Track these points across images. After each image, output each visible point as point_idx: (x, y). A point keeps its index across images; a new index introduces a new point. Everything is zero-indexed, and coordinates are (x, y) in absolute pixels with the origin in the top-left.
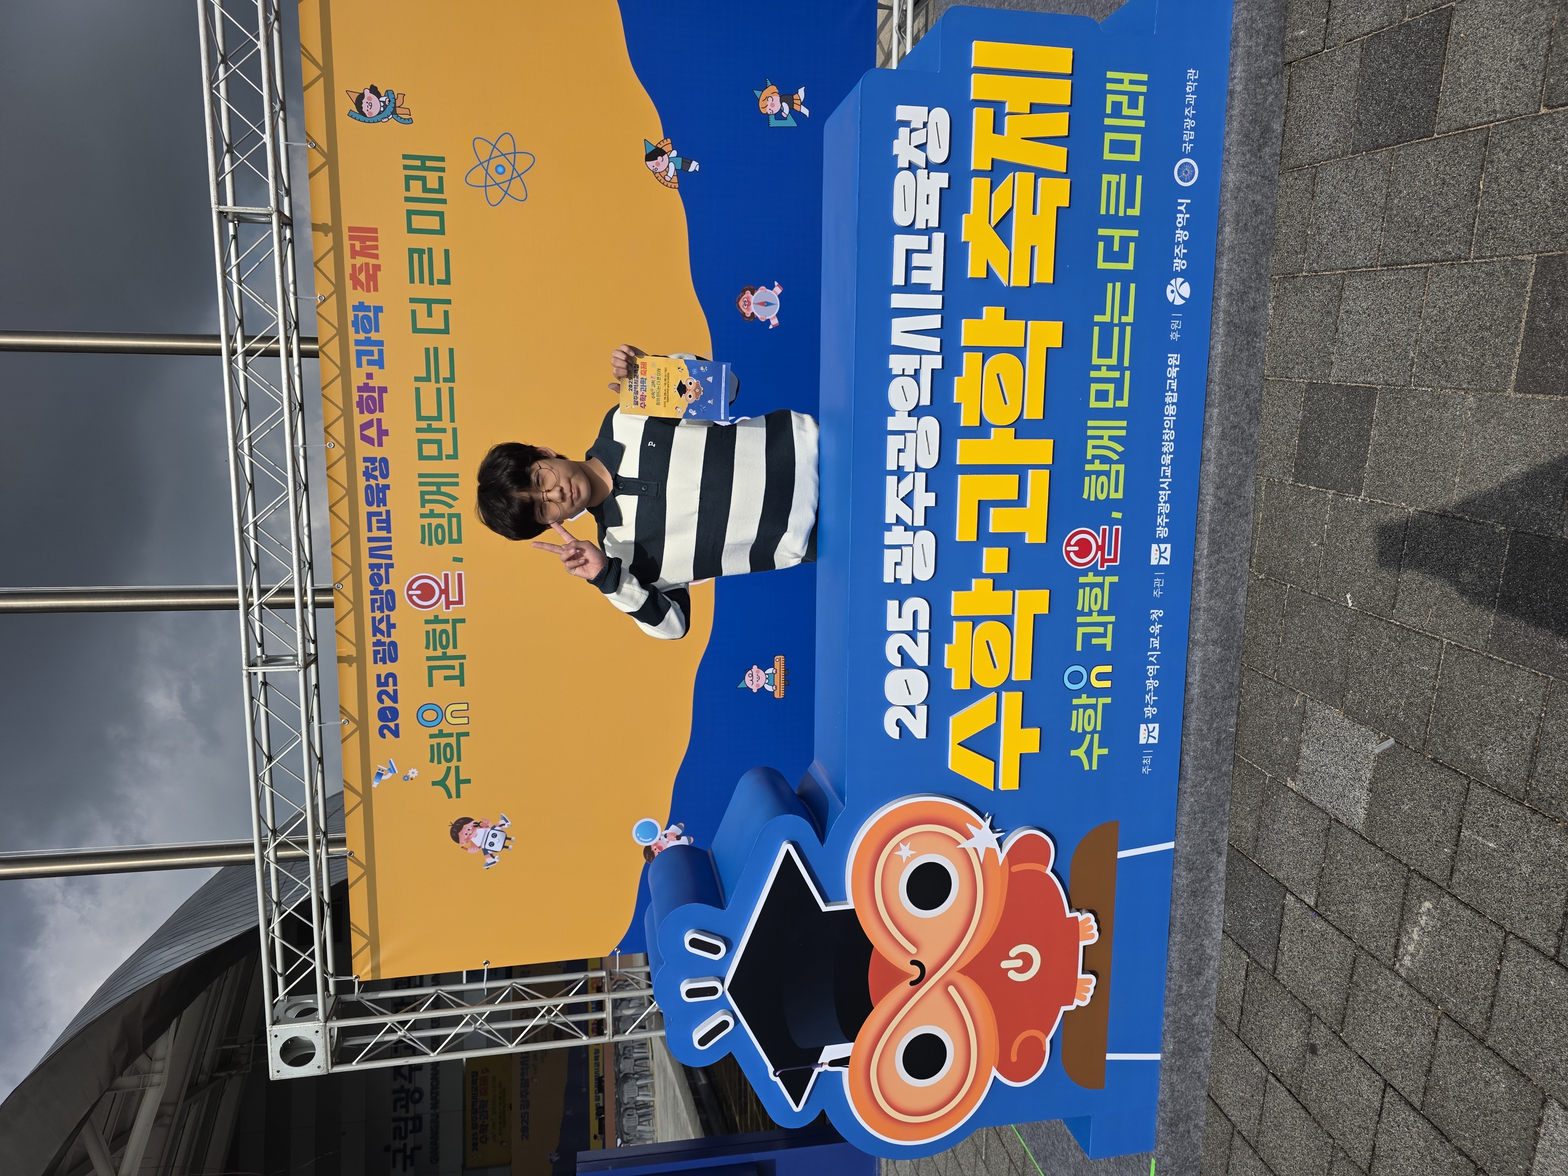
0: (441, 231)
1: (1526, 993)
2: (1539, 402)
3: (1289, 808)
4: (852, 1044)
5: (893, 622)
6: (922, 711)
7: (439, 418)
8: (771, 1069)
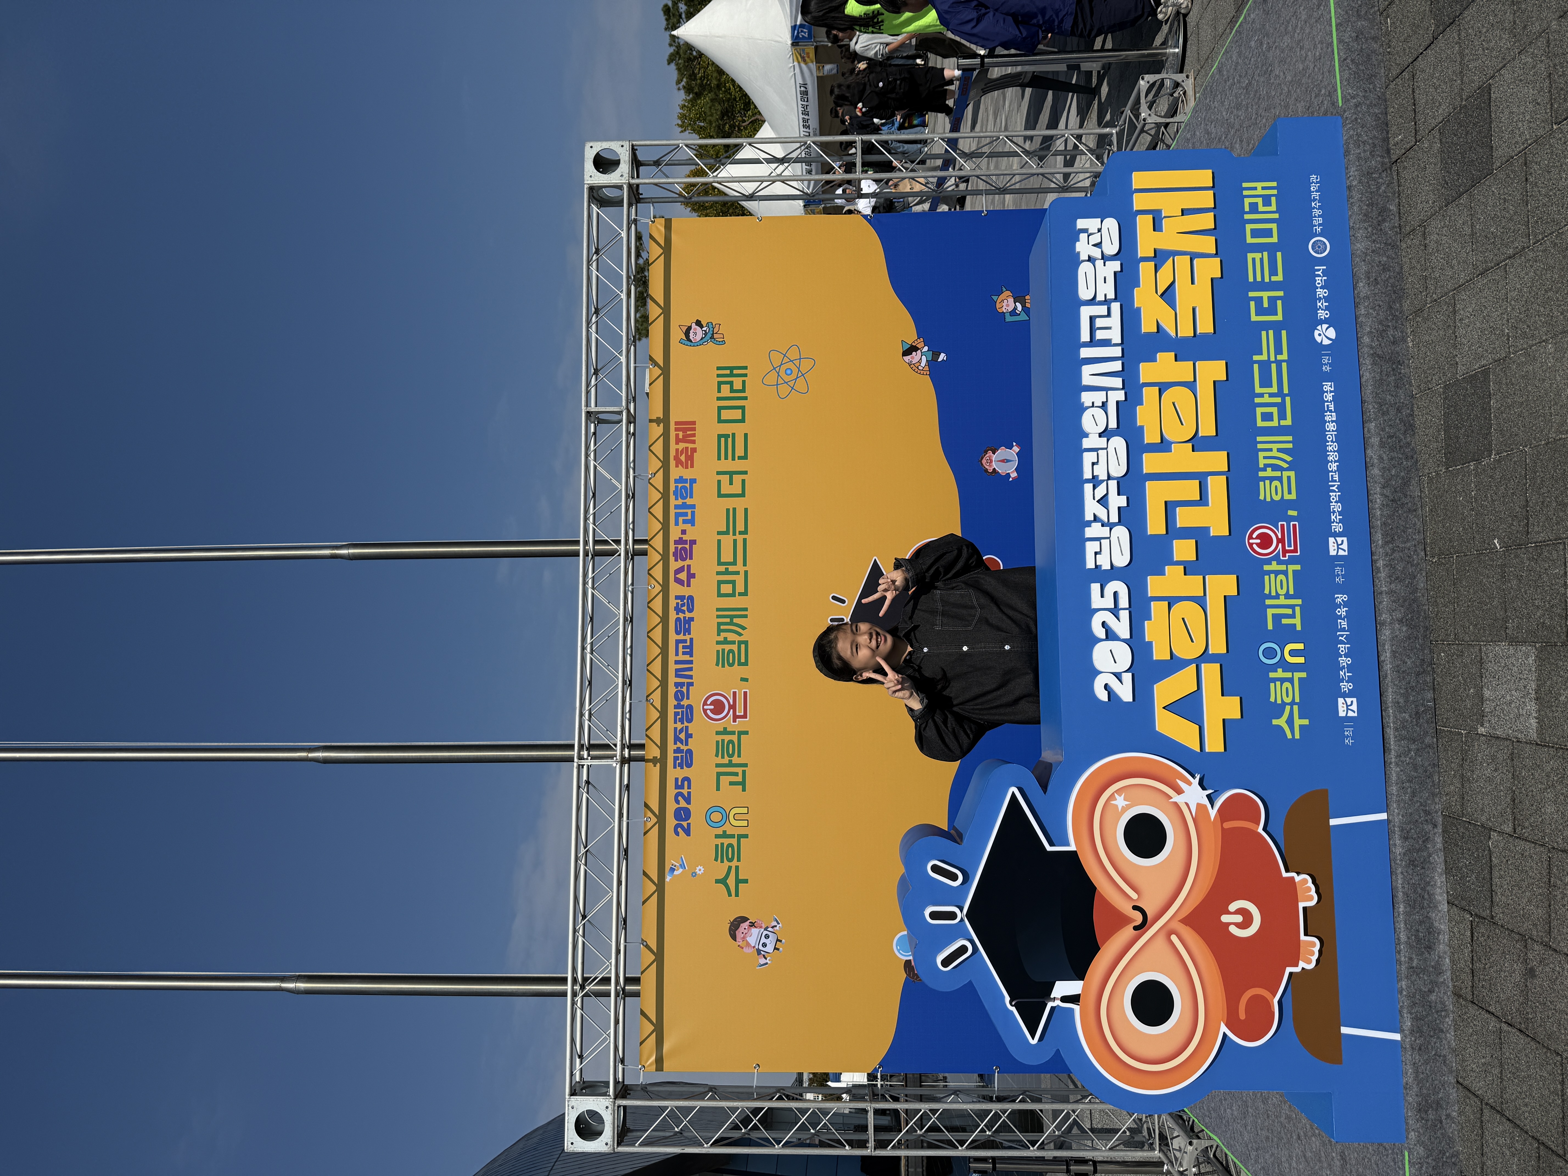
0: (743, 419)
3: (1482, 753)
4: (1082, 982)
5: (1096, 601)
6: (1127, 678)
7: (734, 563)
8: (1007, 999)
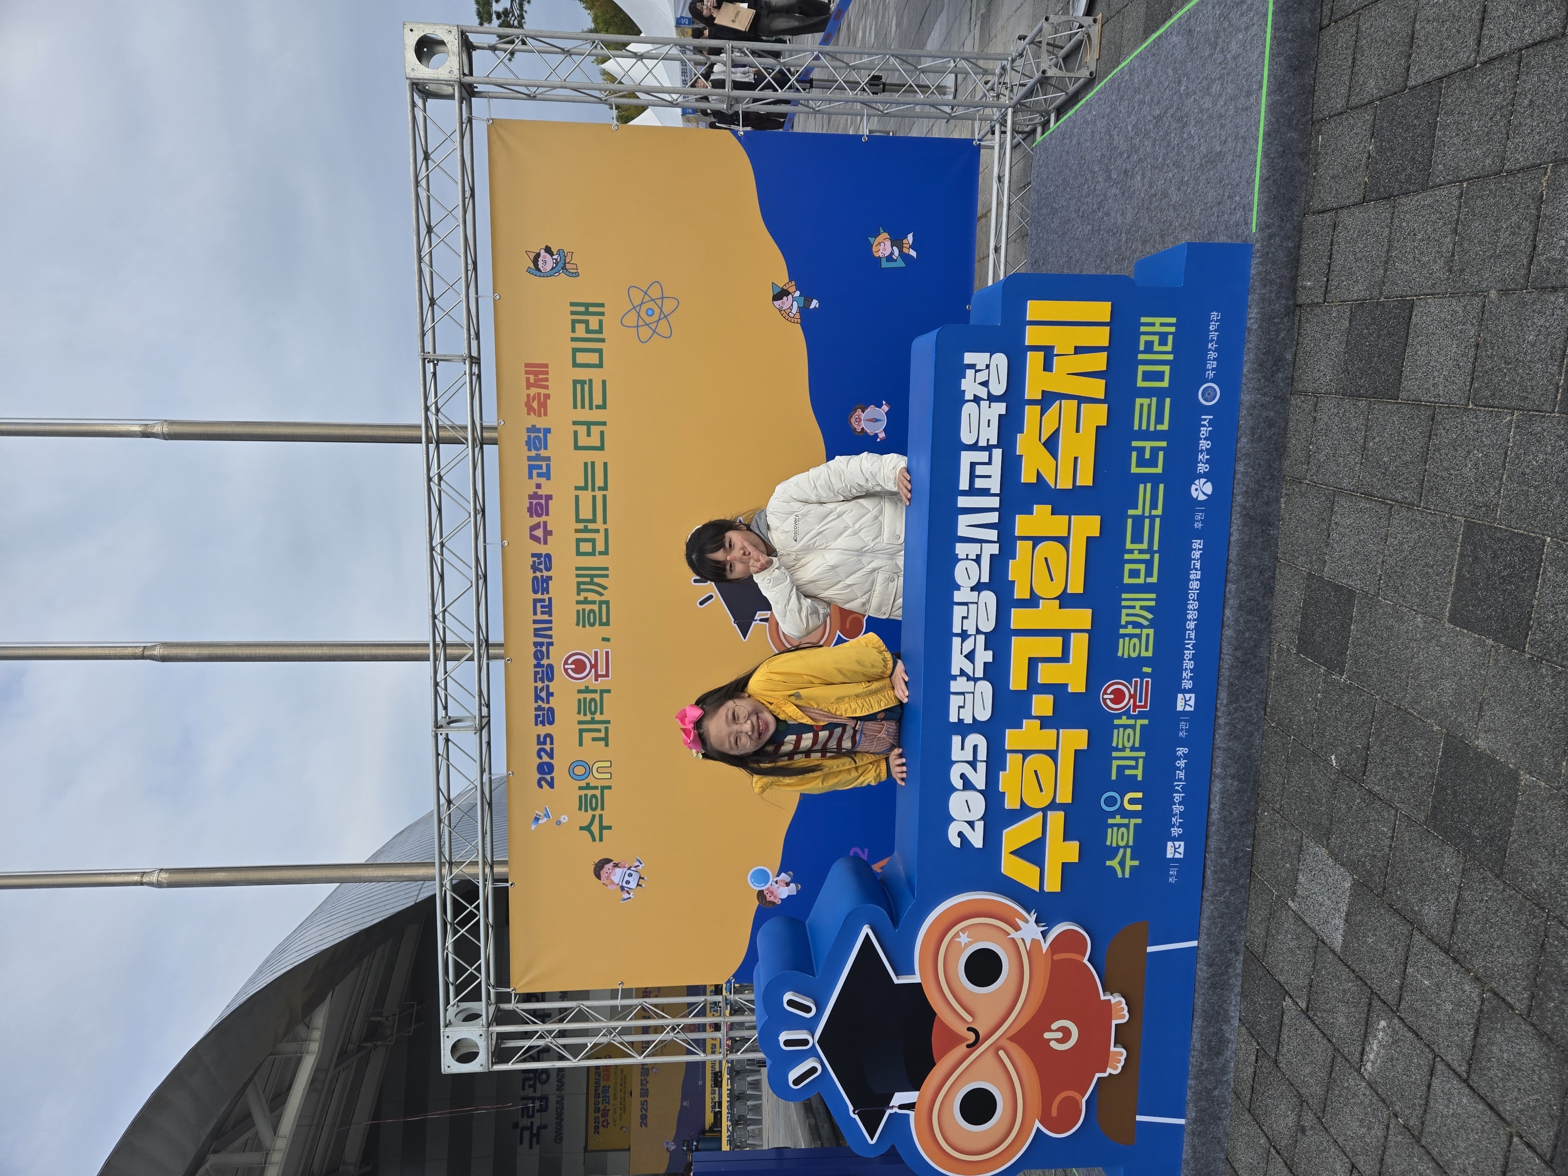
0: (600, 365)
1: (1447, 1106)
2: (1463, 635)
3: (1289, 924)
4: (918, 1093)
5: (956, 753)
6: (980, 825)
7: (594, 521)
8: (851, 1108)
